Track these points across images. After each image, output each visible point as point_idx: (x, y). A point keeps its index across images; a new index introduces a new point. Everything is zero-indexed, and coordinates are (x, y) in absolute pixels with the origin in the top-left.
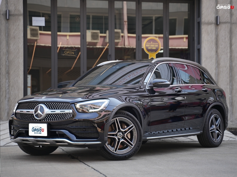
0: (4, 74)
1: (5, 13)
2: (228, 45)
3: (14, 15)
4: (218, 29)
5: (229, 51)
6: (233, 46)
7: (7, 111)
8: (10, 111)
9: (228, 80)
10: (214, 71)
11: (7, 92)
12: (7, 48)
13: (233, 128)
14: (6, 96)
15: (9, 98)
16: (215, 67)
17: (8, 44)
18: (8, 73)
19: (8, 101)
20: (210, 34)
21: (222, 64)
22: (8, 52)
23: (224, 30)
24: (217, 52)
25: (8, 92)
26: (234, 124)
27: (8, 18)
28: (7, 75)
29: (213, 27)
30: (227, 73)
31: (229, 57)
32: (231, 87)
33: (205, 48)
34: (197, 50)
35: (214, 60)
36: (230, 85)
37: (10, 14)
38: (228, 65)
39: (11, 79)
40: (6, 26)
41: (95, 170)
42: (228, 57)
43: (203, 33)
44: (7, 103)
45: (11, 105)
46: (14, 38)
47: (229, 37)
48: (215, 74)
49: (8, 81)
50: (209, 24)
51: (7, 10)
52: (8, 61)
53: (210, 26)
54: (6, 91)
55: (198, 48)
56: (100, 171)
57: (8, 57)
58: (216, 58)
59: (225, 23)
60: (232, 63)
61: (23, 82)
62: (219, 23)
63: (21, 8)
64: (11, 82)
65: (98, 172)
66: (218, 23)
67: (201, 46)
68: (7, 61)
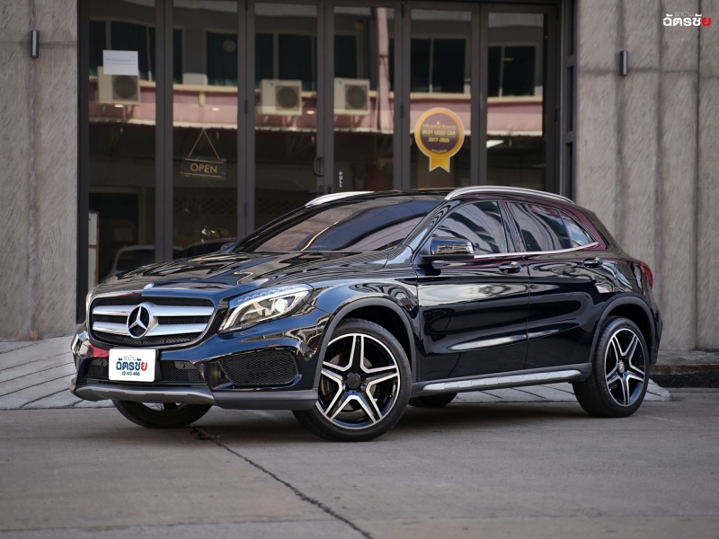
0: (23, 208)
1: (27, 38)
2: (653, 134)
3: (52, 46)
4: (624, 86)
5: (653, 149)
6: (665, 137)
7: (31, 312)
8: (40, 313)
9: (651, 231)
10: (613, 206)
11: (31, 259)
12: (32, 138)
13: (662, 366)
14: (28, 272)
15: (37, 277)
16: (614, 195)
17: (34, 128)
18: (34, 207)
19: (35, 285)
20: (602, 103)
21: (634, 185)
22: (35, 148)
23: (640, 90)
24: (620, 152)
25: (34, 259)
26: (666, 356)
27: (34, 53)
28: (31, 212)
29: (610, 82)
30: (649, 211)
31: (653, 168)
32: (658, 252)
33: (586, 142)
34: (565, 146)
35: (611, 176)
36: (656, 245)
37: (41, 41)
38: (651, 189)
39: (42, 223)
40: (30, 75)
41: (251, 463)
42: (650, 166)
43: (581, 97)
44: (30, 289)
45: (42, 298)
46: (53, 110)
47: (653, 109)
48: (615, 215)
49: (35, 230)
50: (598, 72)
51: (32, 32)
52: (36, 175)
53: (600, 80)
54: (29, 258)
55: (569, 141)
56: (264, 467)
57: (34, 162)
58: (618, 169)
59: (645, 70)
60: (662, 185)
61: (76, 232)
62: (628, 71)
63: (69, 25)
64: (42, 233)
65: (260, 468)
66: (625, 72)
67: (575, 137)
68: (33, 174)
